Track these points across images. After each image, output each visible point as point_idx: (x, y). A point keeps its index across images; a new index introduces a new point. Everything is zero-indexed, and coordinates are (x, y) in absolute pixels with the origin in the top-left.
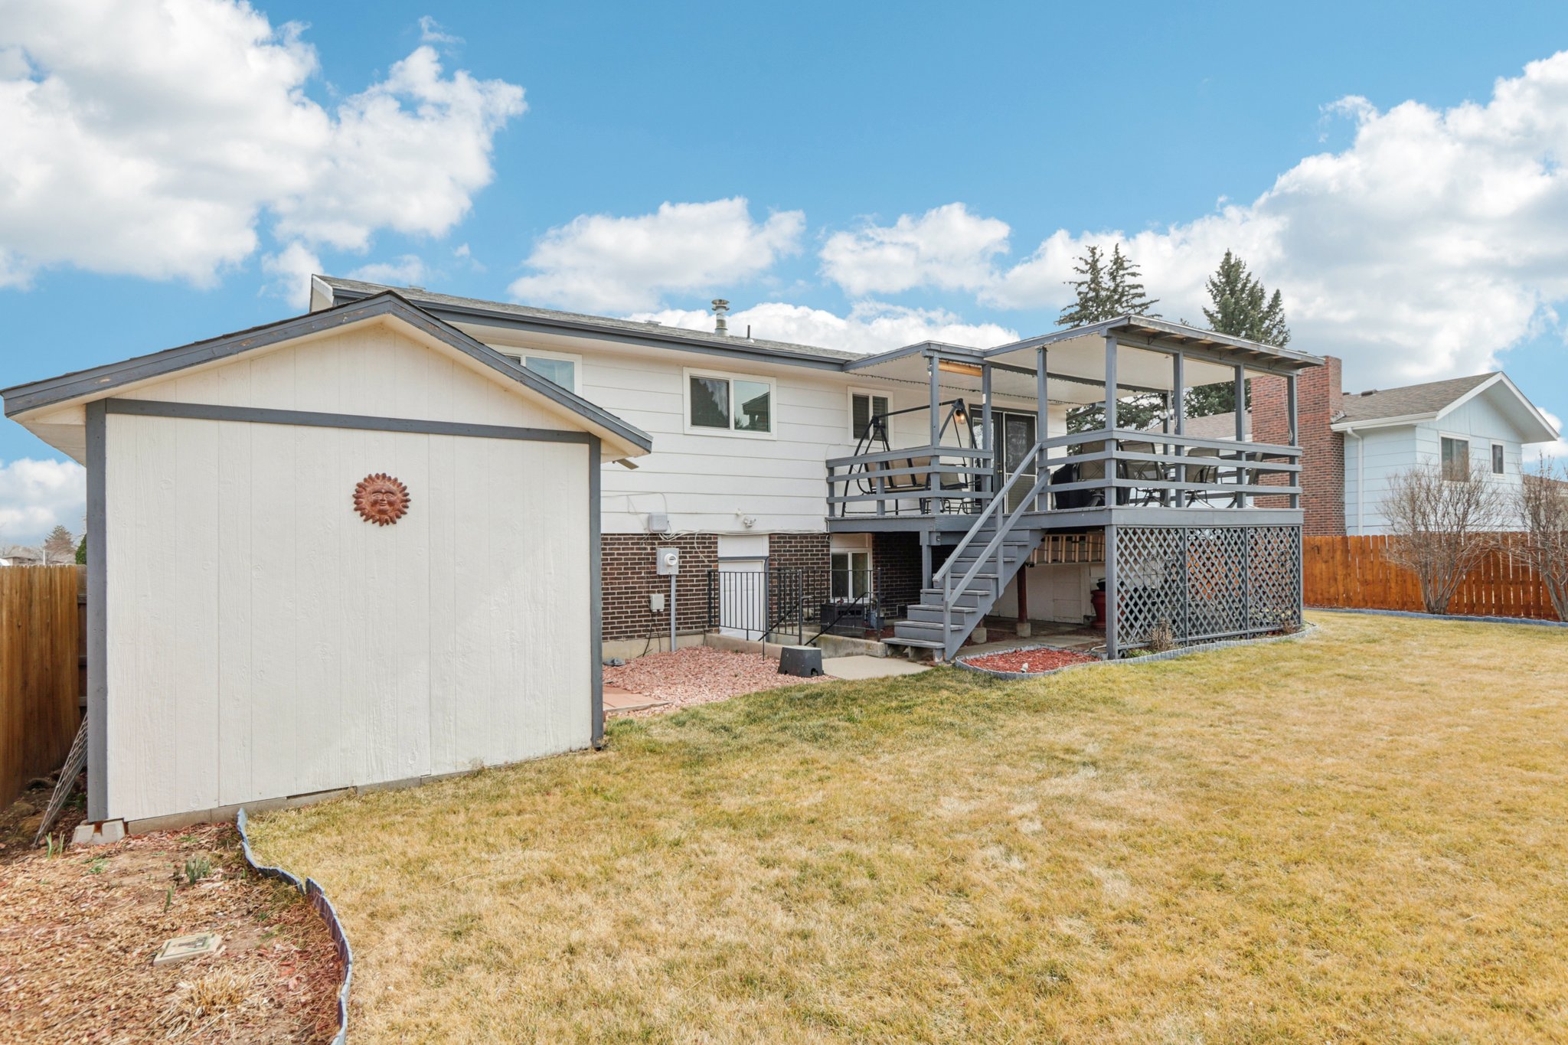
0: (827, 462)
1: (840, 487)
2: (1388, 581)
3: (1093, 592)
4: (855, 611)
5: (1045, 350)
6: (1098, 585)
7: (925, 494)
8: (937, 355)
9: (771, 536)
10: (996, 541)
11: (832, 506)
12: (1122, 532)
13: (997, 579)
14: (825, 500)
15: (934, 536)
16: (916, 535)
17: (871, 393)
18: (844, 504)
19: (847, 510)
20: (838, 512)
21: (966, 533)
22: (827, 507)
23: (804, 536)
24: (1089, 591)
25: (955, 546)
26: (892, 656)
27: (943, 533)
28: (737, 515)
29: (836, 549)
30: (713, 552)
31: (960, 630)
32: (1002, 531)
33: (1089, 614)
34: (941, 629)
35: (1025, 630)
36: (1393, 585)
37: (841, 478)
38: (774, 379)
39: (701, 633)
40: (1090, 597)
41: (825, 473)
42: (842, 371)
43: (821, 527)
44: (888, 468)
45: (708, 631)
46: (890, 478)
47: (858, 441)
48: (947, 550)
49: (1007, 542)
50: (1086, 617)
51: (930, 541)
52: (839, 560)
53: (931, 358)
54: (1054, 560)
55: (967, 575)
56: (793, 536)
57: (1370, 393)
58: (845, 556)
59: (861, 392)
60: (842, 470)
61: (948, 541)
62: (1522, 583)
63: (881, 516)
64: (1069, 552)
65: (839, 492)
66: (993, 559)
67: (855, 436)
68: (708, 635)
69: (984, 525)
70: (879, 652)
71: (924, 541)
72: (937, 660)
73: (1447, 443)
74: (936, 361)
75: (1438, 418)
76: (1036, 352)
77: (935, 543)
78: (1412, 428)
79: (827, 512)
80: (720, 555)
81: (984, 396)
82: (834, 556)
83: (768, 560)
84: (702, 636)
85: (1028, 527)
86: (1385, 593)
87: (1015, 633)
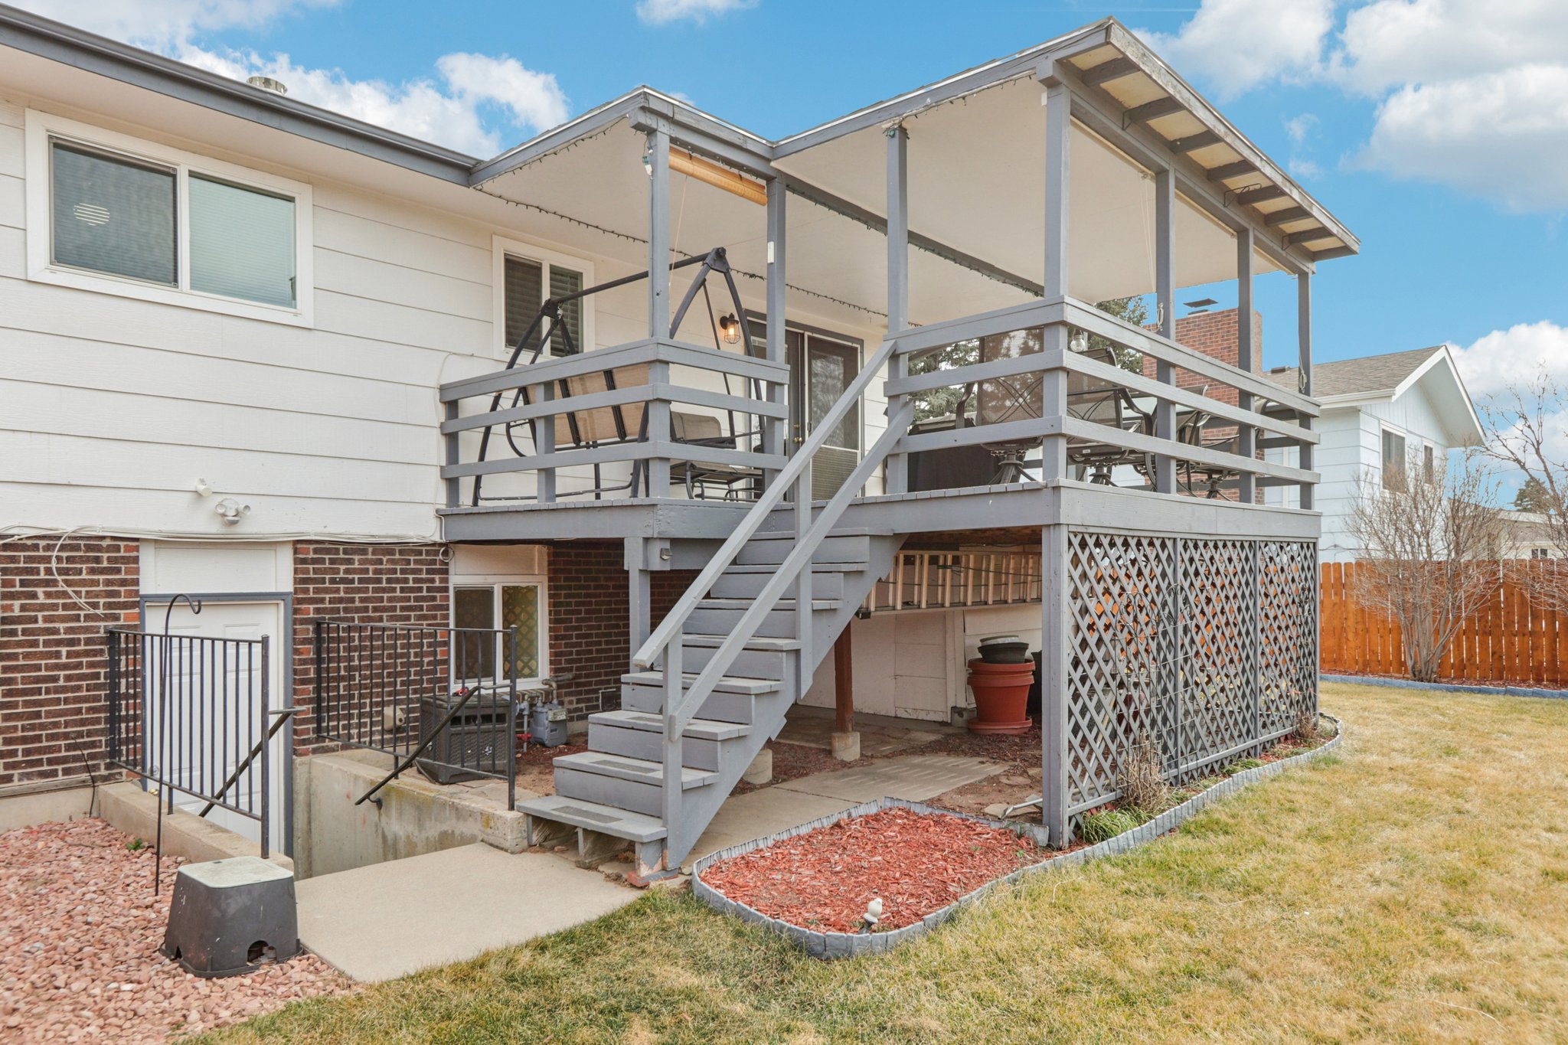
0: (443, 389)
1: (470, 443)
2: (1344, 629)
3: (972, 664)
4: (495, 714)
5: (903, 132)
6: (981, 649)
7: (641, 451)
8: (664, 129)
9: (298, 545)
10: (797, 559)
11: (452, 484)
12: (1076, 542)
13: (797, 652)
14: (437, 472)
15: (656, 548)
16: (616, 546)
17: (548, 257)
18: (478, 479)
19: (483, 493)
20: (466, 499)
21: (719, 542)
22: (442, 488)
23: (384, 549)
24: (961, 660)
25: (694, 574)
26: (541, 848)
27: (676, 542)
28: (198, 494)
29: (464, 574)
30: (123, 583)
31: (706, 787)
32: (810, 536)
33: (962, 704)
34: (658, 785)
35: (849, 747)
36: (1351, 636)
37: (471, 424)
38: (309, 188)
39: (83, 785)
40: (963, 676)
41: (440, 414)
42: (468, 184)
43: (429, 530)
44: (566, 394)
45: (105, 779)
46: (572, 417)
47: (512, 351)
48: (680, 581)
49: (821, 567)
50: (956, 710)
51: (646, 560)
52: (474, 602)
53: (651, 132)
54: (906, 604)
55: (727, 642)
56: (360, 548)
57: (1282, 370)
58: (486, 594)
59: (525, 251)
60: (476, 406)
61: (685, 564)
62: (1531, 634)
63: (545, 505)
64: (933, 585)
65: (468, 454)
66: (787, 606)
67: (510, 342)
68: (103, 788)
69: (766, 525)
70: (510, 839)
71: (633, 561)
72: (644, 871)
73: (1387, 435)
74: (663, 141)
75: (1394, 398)
76: (885, 139)
77: (657, 565)
78: (1354, 412)
79: (441, 499)
80: (146, 588)
81: (771, 245)
82: (462, 594)
83: (295, 603)
84: (87, 793)
85: (867, 530)
86: (1340, 647)
87: (829, 753)
